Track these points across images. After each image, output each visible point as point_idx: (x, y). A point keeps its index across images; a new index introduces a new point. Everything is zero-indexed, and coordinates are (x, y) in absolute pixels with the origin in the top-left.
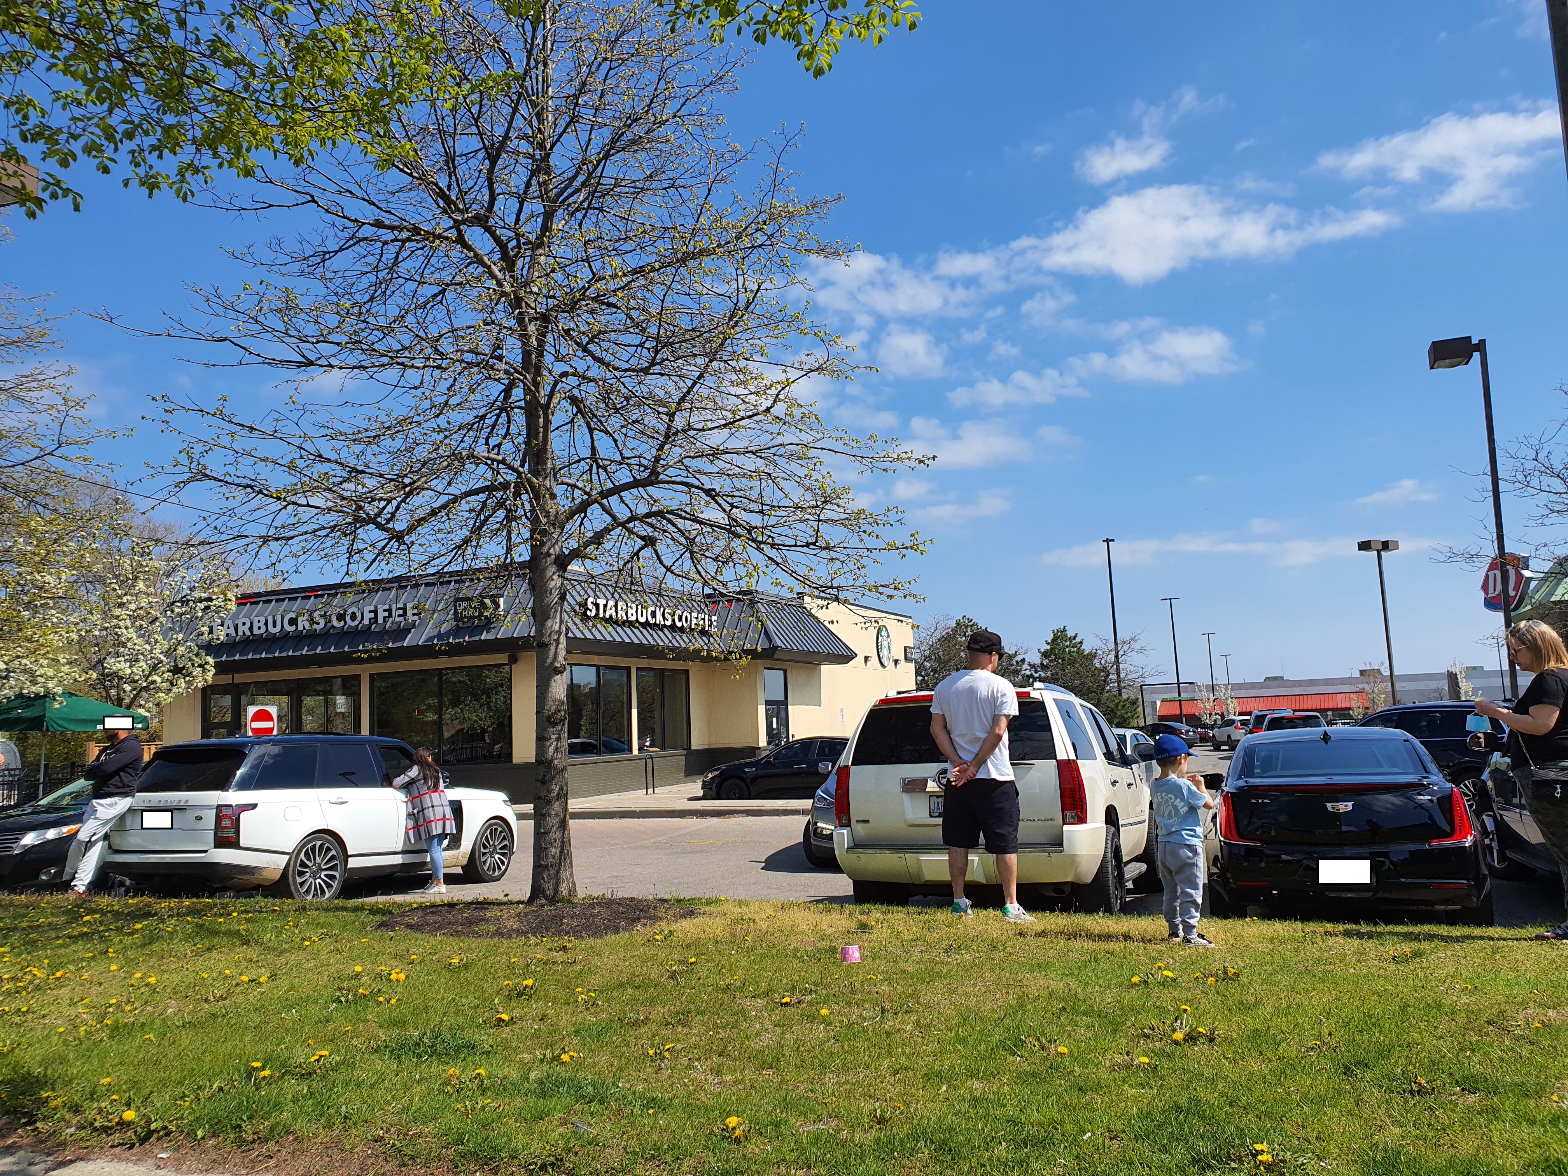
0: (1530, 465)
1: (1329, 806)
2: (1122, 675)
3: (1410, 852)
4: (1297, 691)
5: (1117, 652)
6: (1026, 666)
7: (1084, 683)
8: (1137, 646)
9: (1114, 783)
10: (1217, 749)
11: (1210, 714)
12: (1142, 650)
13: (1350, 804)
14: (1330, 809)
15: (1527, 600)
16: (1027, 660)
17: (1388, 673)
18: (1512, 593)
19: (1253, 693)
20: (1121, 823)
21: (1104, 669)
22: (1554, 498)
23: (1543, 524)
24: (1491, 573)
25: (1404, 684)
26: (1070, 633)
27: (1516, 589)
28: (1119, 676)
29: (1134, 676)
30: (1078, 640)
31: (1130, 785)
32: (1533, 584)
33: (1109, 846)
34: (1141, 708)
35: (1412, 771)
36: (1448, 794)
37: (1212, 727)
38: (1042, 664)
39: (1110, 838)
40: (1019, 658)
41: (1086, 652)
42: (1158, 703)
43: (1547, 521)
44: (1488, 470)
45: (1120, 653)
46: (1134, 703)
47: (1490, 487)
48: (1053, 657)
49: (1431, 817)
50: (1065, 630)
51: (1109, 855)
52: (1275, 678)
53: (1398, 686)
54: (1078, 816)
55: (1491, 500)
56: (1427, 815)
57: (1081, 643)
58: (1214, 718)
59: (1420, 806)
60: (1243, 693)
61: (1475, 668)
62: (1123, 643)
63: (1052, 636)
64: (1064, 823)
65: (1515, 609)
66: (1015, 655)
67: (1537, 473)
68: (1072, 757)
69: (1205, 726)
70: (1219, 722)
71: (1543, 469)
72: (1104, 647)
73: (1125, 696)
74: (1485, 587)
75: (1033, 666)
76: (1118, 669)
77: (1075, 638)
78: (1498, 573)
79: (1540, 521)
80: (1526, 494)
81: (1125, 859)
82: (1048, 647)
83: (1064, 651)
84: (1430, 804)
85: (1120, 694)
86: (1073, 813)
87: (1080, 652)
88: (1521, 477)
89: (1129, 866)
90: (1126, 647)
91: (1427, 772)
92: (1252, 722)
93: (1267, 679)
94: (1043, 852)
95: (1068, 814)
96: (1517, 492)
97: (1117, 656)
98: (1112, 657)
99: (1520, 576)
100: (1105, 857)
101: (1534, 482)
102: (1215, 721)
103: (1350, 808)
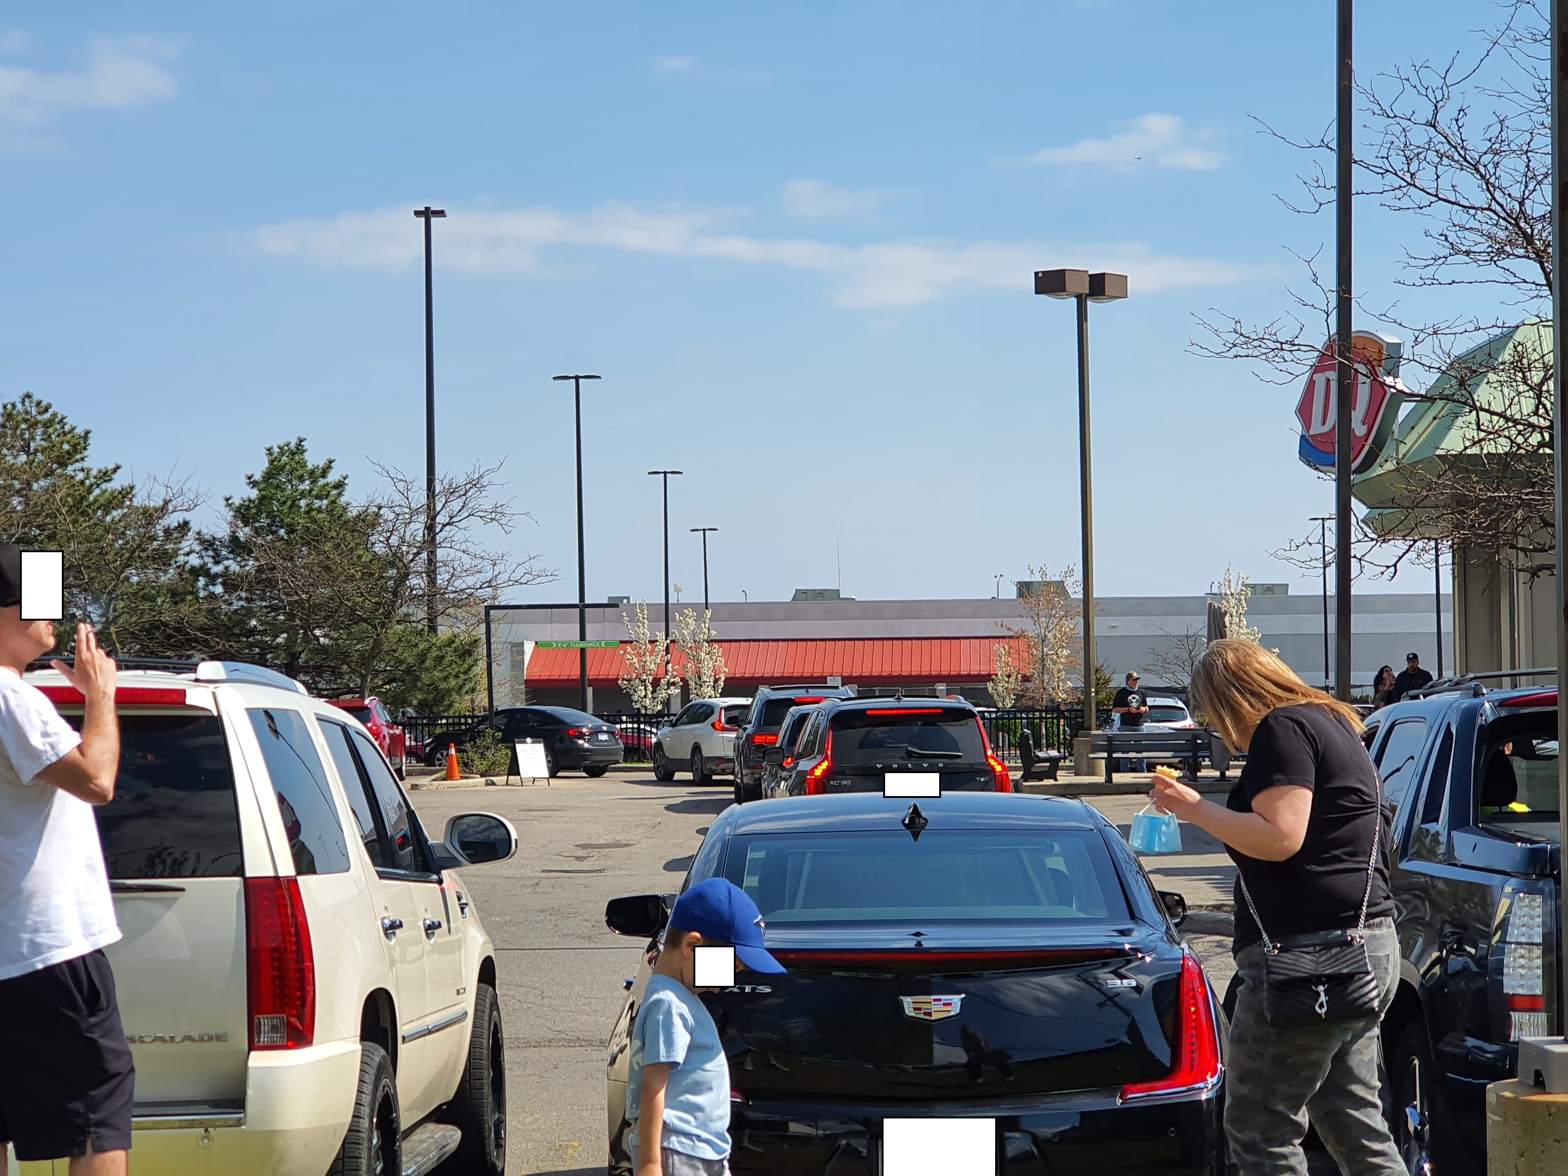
0: (1419, 136)
1: (908, 1002)
2: (442, 578)
3: (1084, 1115)
4: (870, 628)
5: (432, 517)
6: (189, 543)
7: (341, 596)
8: (484, 501)
9: (391, 928)
10: (665, 778)
11: (656, 683)
12: (495, 515)
13: (956, 1000)
14: (909, 1011)
15: (1388, 449)
16: (195, 526)
17: (1080, 596)
18: (1359, 429)
19: (764, 630)
20: (403, 1030)
21: (395, 559)
22: (1460, 217)
23: (1435, 281)
24: (1320, 378)
25: (1114, 621)
26: (313, 459)
27: (1369, 419)
28: (432, 581)
29: (470, 581)
30: (333, 477)
31: (431, 928)
32: (1406, 408)
33: (366, 1099)
34: (482, 665)
35: (1102, 914)
36: (1172, 972)
37: (655, 720)
38: (234, 539)
39: (370, 1078)
40: (172, 520)
41: (353, 513)
42: (529, 648)
43: (1445, 273)
44: (1332, 136)
45: (440, 519)
46: (466, 652)
47: (1332, 180)
48: (264, 521)
49: (1133, 1030)
50: (300, 449)
51: (365, 1124)
52: (821, 594)
53: (1100, 626)
54: (291, 1028)
55: (1331, 212)
56: (1126, 1021)
57: (340, 485)
58: (662, 694)
59: (1111, 998)
60: (739, 630)
61: (1269, 589)
62: (451, 492)
63: (264, 464)
64: (252, 1047)
65: (1362, 469)
66: (163, 510)
67: (1432, 156)
68: (287, 868)
69: (636, 716)
70: (676, 707)
71: (1445, 148)
72: (398, 499)
73: (444, 632)
74: (1304, 411)
75: (208, 544)
76: (431, 561)
77: (324, 473)
78: (1333, 375)
79: (1428, 273)
80: (1405, 202)
81: (405, 1119)
82: (254, 494)
83: (294, 505)
84: (1135, 995)
85: (433, 628)
86: (277, 1019)
87: (336, 512)
88: (1398, 162)
89: (415, 1137)
90: (456, 505)
91: (1133, 916)
92: (753, 715)
93: (801, 595)
94: (191, 1125)
95: (265, 1021)
96: (1388, 198)
97: (430, 528)
98: (417, 529)
99: (1380, 386)
100: (353, 1129)
101: (1425, 178)
102: (667, 703)
103: (955, 1009)
